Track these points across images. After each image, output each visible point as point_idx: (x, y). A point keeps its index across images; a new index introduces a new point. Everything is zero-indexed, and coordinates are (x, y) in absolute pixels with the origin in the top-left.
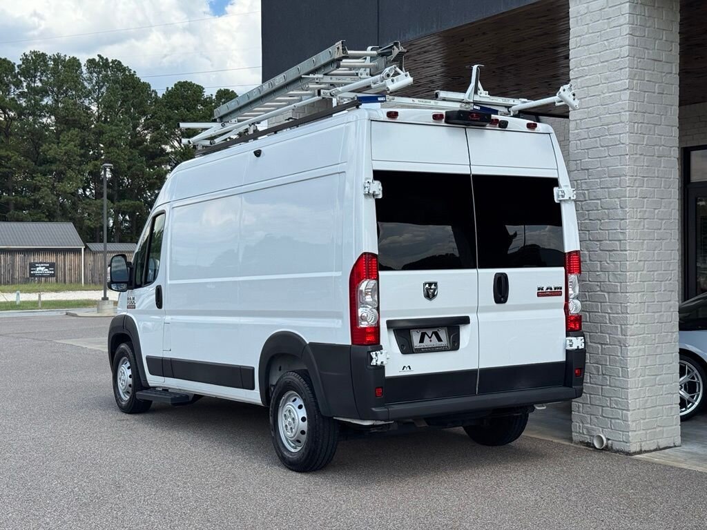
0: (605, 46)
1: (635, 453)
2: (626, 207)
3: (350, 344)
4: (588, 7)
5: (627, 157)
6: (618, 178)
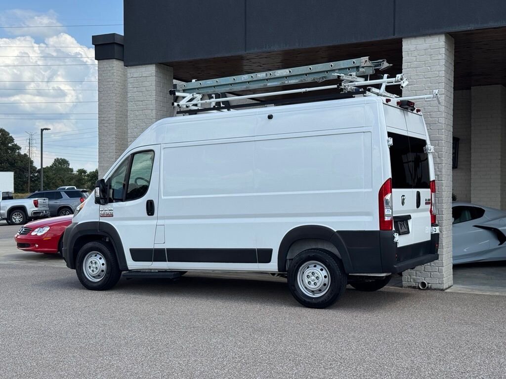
0: (428, 69)
1: (446, 289)
2: (442, 157)
3: (379, 230)
4: (416, 47)
5: (443, 130)
6: (437, 142)
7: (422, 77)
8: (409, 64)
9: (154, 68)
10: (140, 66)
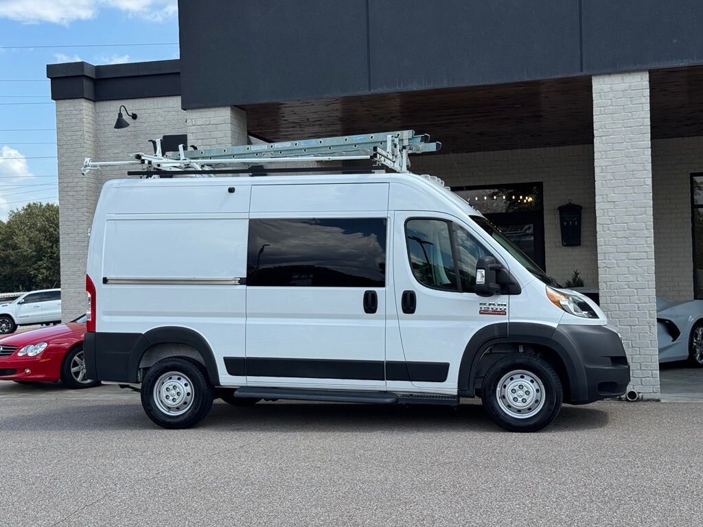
0: (629, 116)
4: (611, 87)
6: (644, 209)
7: (620, 125)
8: (602, 109)
9: (229, 111)
10: (207, 110)
